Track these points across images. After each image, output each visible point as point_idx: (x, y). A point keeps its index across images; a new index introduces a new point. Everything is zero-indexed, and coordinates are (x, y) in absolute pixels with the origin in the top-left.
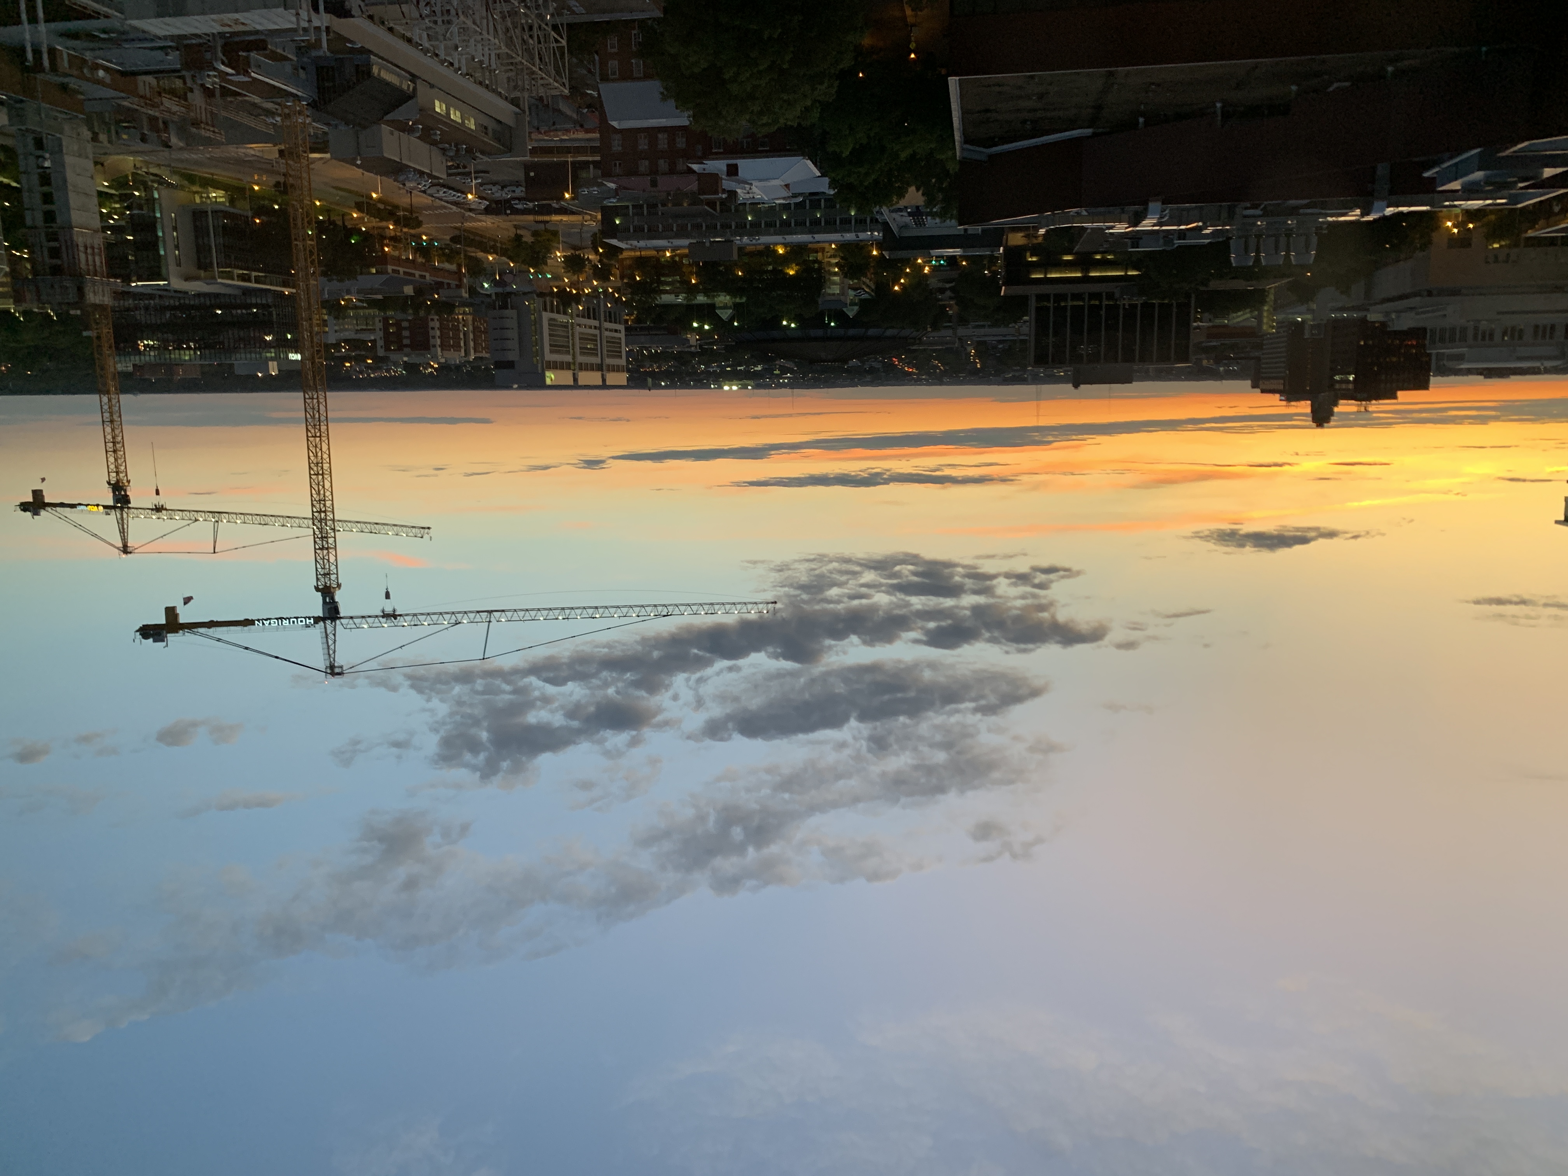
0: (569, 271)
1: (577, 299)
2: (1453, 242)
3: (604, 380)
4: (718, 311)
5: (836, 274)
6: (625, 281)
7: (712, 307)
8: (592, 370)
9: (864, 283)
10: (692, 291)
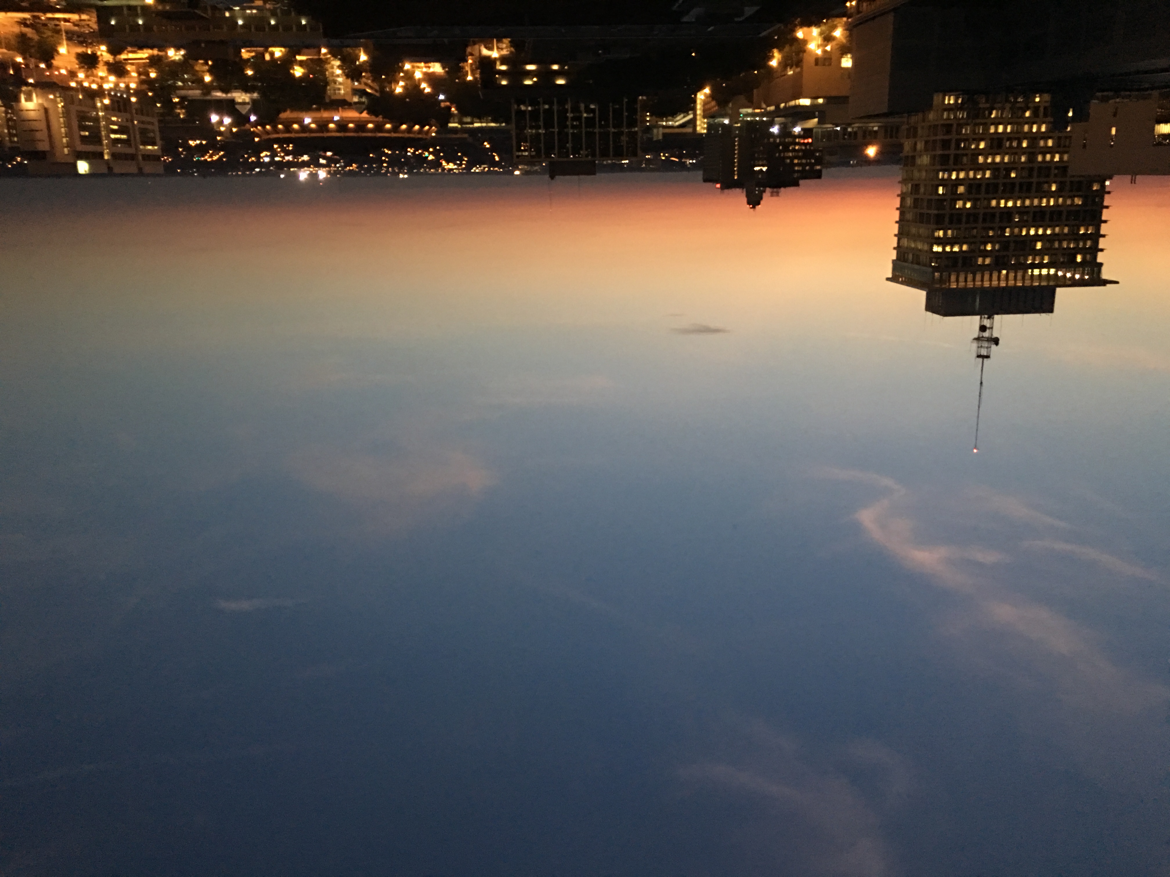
0: (83, 67)
1: (100, 93)
2: (817, 61)
3: (140, 169)
4: (238, 107)
7: (232, 102)
8: (126, 159)
10: (207, 89)
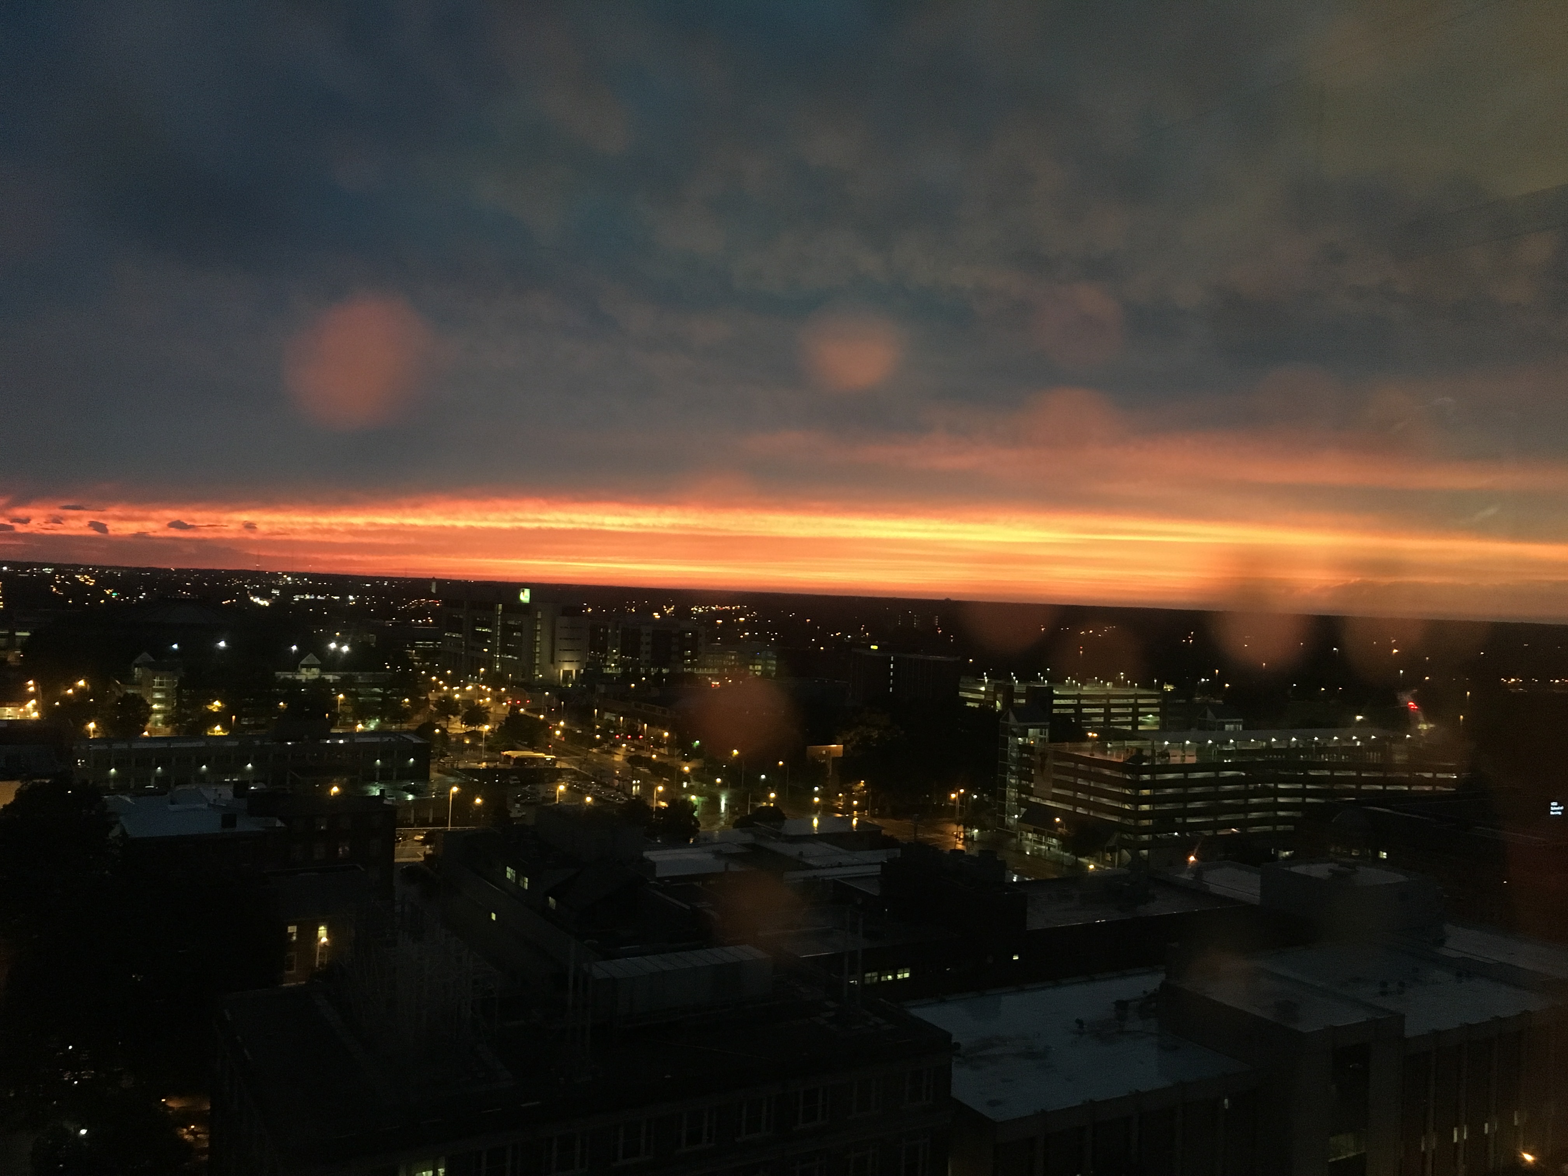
5: (159, 701)
6: (424, 698)
9: (120, 689)
